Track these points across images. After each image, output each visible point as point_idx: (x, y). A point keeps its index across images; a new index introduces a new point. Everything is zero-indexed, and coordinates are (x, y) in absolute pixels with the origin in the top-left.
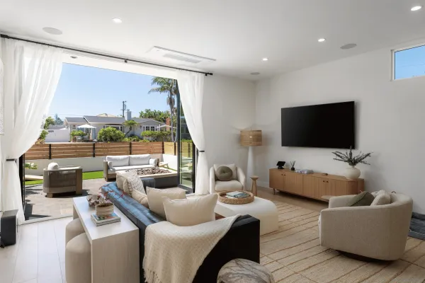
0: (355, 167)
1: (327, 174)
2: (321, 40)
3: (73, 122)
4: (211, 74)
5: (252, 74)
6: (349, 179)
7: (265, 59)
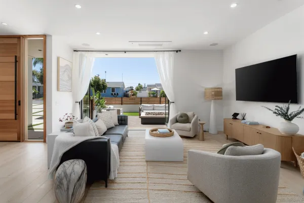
0: (292, 122)
1: (268, 127)
2: (234, 5)
3: (150, 87)
4: (180, 51)
5: (211, 45)
6: (283, 134)
7: (206, 33)
